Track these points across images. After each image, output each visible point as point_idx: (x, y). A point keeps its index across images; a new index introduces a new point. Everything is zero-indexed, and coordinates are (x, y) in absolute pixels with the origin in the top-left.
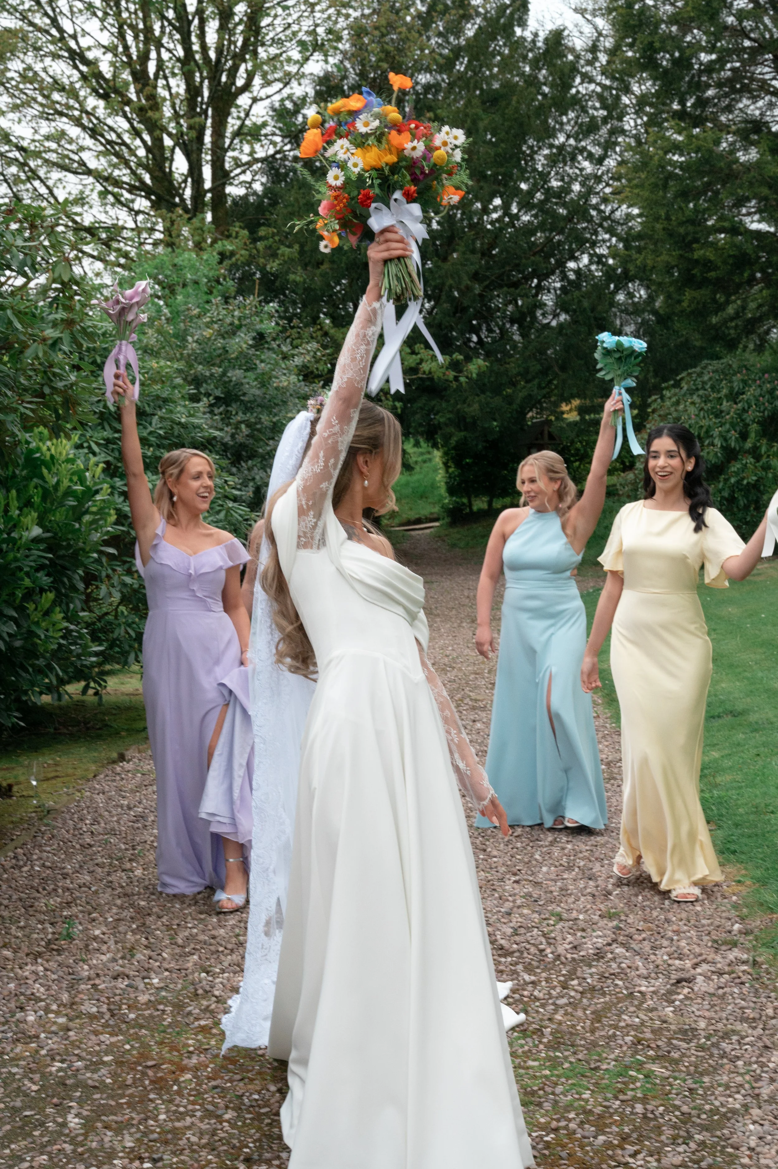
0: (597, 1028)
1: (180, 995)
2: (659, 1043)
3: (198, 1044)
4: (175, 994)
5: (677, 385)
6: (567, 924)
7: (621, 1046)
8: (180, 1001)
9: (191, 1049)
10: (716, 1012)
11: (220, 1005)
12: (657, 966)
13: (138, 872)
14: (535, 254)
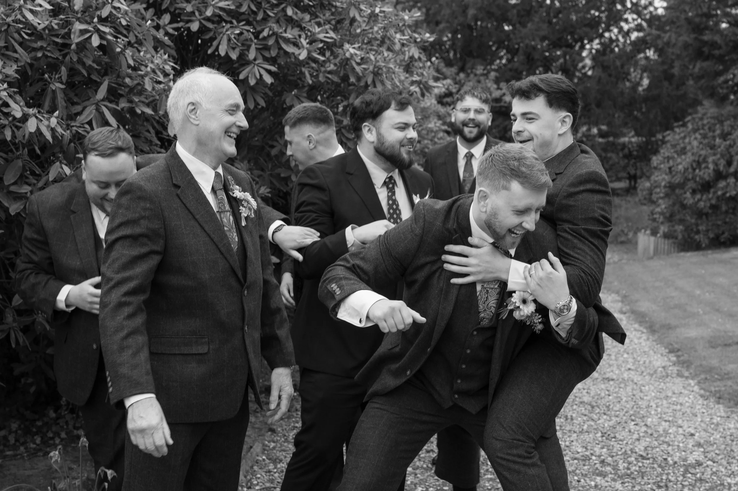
5: (684, 125)
14: (585, 25)
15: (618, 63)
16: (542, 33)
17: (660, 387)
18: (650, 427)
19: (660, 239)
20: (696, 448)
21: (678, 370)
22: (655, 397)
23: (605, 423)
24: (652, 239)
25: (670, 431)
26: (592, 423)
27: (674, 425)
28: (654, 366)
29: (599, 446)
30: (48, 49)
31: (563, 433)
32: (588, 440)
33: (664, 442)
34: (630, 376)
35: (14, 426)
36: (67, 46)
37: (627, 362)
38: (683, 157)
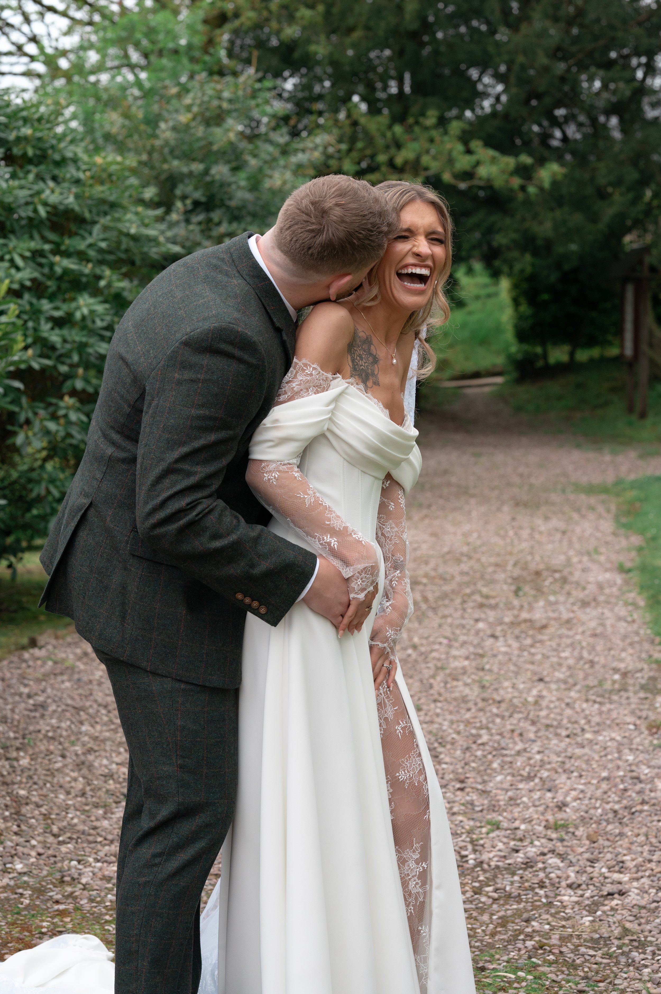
0: (500, 932)
1: (43, 881)
2: (564, 949)
3: (52, 927)
4: (38, 880)
6: (503, 833)
7: (520, 950)
8: (42, 886)
9: (44, 930)
10: (639, 925)
11: (85, 892)
12: (591, 879)
13: (25, 762)
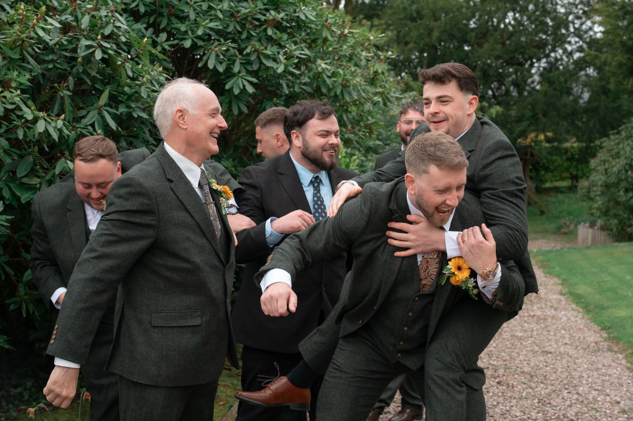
5: (619, 133)
14: (534, 47)
15: (562, 79)
16: (496, 53)
17: (592, 360)
18: (581, 395)
19: (597, 231)
20: (621, 415)
21: (608, 345)
22: (587, 368)
23: (542, 390)
24: (590, 230)
25: (599, 399)
26: (531, 391)
27: (602, 394)
28: (587, 341)
29: (536, 411)
30: (58, 61)
31: (505, 398)
32: (526, 405)
33: (593, 409)
34: (566, 349)
35: (29, 384)
36: (74, 59)
37: (564, 337)
38: (617, 160)
